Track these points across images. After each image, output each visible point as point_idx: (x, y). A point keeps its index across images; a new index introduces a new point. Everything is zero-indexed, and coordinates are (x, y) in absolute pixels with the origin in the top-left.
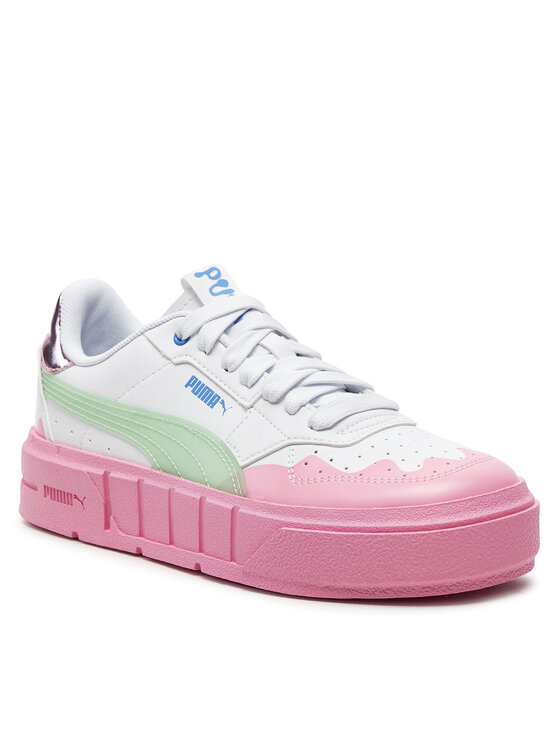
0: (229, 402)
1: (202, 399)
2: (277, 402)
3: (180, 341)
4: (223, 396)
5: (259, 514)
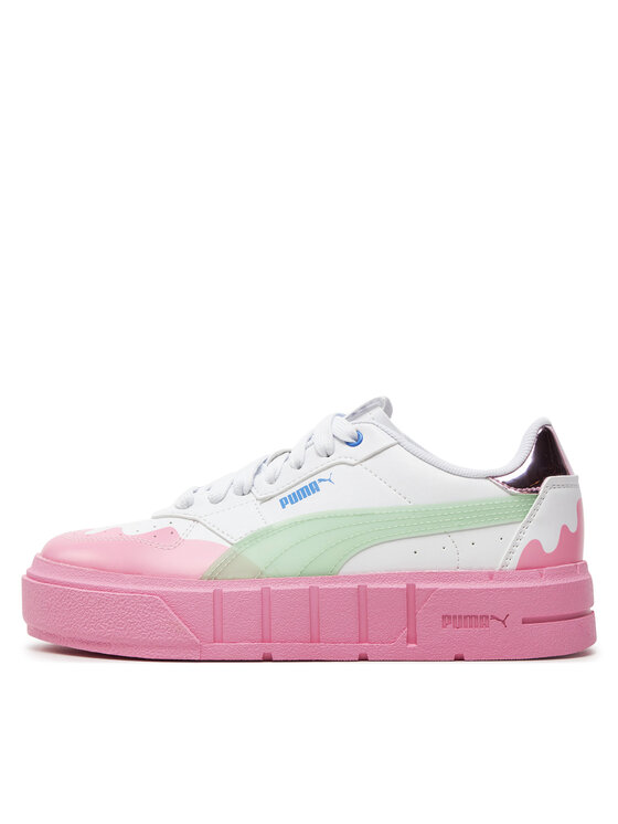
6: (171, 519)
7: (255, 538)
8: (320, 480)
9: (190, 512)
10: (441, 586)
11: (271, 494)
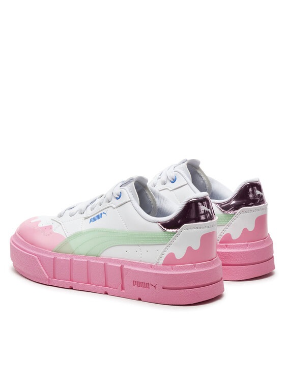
6: (54, 222)
7: (76, 235)
8: (104, 213)
9: (60, 220)
10: (133, 268)
11: (89, 216)
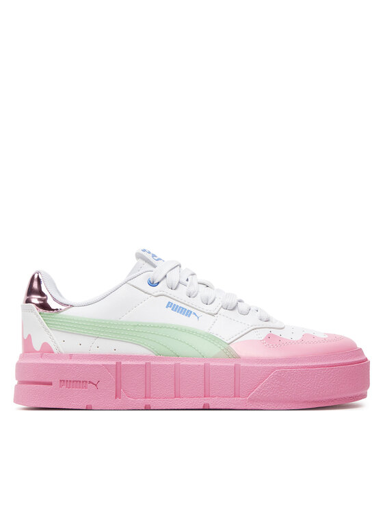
0: (198, 313)
1: (180, 313)
2: (234, 309)
3: (152, 284)
4: (193, 310)
5: (256, 365)
